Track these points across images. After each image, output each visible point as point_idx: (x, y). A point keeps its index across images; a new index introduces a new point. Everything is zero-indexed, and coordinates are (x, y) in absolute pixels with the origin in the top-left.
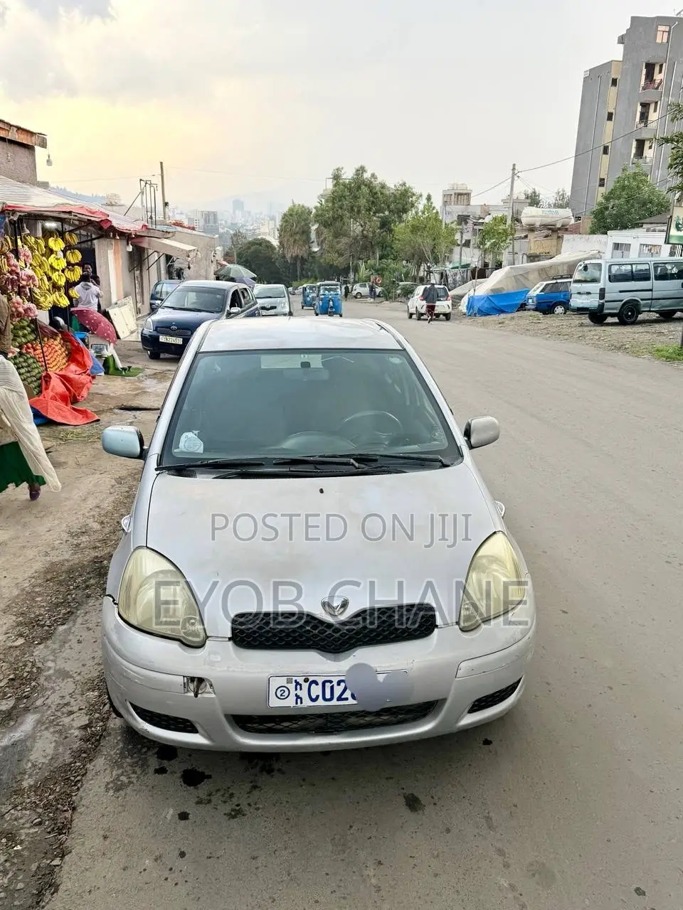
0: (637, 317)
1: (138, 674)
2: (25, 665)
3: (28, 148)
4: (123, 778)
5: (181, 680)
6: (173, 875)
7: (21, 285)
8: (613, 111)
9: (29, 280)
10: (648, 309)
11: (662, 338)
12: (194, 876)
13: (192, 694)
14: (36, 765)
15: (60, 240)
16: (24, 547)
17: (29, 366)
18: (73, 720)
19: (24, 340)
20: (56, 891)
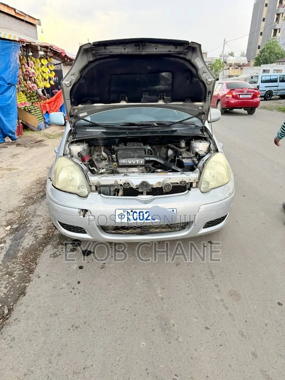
0: (271, 97)
1: (59, 208)
2: (24, 212)
3: (34, 26)
4: (58, 253)
5: (78, 210)
6: (74, 291)
7: (30, 76)
8: (265, 17)
9: (33, 74)
10: (276, 94)
11: (281, 105)
12: (83, 291)
13: (82, 216)
14: (24, 248)
15: (46, 60)
16: (29, 172)
17: (35, 110)
18: (41, 232)
19: (34, 101)
20: (24, 295)
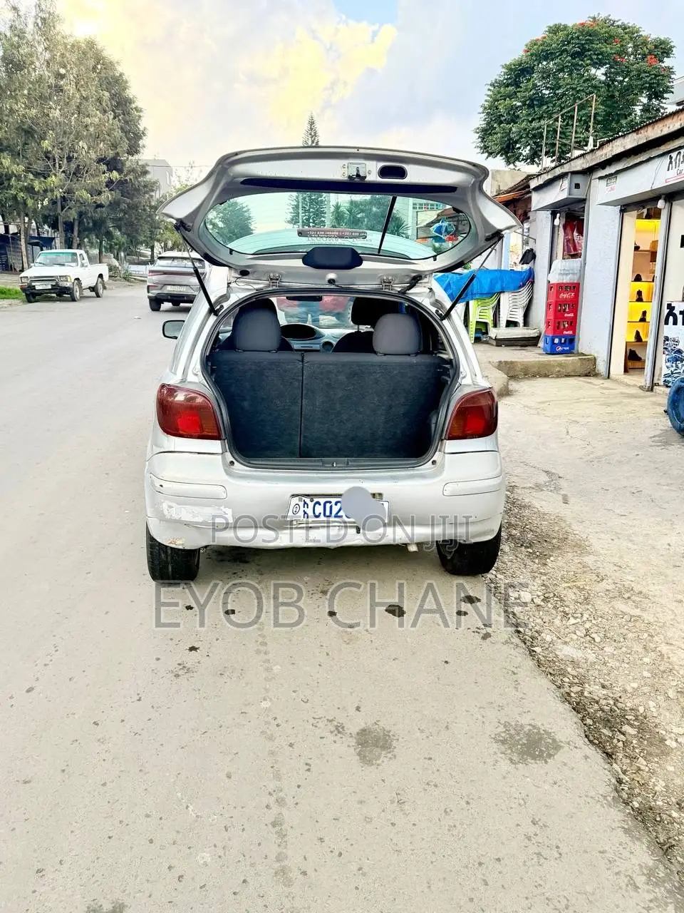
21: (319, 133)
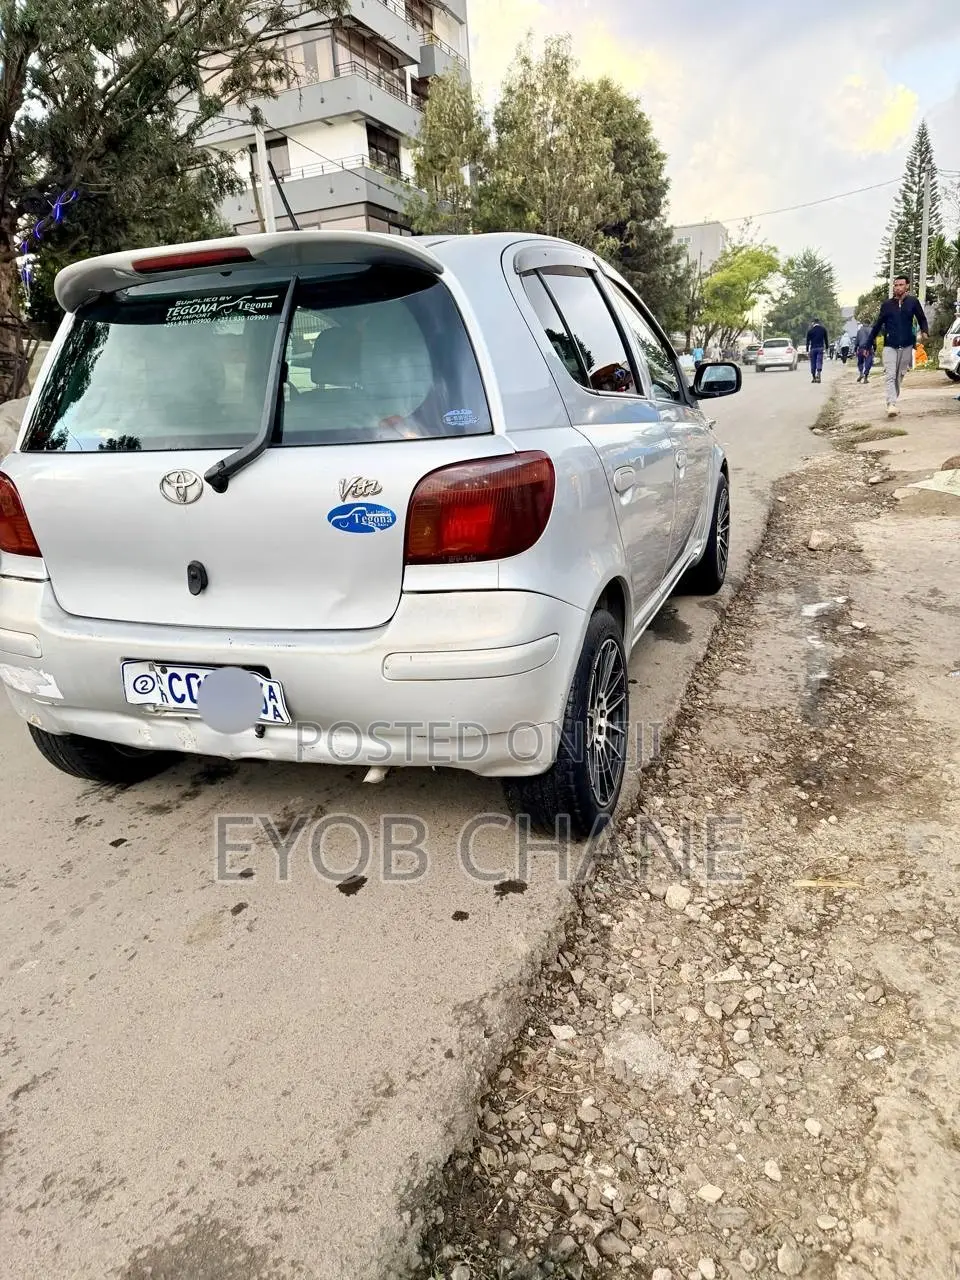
21: (933, 147)
